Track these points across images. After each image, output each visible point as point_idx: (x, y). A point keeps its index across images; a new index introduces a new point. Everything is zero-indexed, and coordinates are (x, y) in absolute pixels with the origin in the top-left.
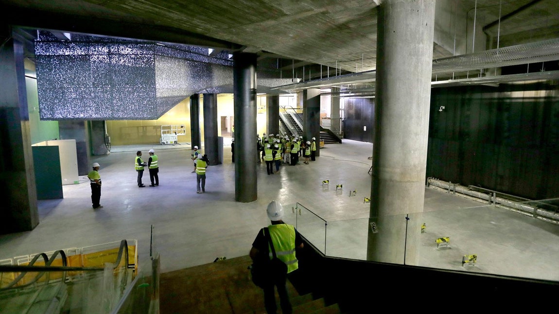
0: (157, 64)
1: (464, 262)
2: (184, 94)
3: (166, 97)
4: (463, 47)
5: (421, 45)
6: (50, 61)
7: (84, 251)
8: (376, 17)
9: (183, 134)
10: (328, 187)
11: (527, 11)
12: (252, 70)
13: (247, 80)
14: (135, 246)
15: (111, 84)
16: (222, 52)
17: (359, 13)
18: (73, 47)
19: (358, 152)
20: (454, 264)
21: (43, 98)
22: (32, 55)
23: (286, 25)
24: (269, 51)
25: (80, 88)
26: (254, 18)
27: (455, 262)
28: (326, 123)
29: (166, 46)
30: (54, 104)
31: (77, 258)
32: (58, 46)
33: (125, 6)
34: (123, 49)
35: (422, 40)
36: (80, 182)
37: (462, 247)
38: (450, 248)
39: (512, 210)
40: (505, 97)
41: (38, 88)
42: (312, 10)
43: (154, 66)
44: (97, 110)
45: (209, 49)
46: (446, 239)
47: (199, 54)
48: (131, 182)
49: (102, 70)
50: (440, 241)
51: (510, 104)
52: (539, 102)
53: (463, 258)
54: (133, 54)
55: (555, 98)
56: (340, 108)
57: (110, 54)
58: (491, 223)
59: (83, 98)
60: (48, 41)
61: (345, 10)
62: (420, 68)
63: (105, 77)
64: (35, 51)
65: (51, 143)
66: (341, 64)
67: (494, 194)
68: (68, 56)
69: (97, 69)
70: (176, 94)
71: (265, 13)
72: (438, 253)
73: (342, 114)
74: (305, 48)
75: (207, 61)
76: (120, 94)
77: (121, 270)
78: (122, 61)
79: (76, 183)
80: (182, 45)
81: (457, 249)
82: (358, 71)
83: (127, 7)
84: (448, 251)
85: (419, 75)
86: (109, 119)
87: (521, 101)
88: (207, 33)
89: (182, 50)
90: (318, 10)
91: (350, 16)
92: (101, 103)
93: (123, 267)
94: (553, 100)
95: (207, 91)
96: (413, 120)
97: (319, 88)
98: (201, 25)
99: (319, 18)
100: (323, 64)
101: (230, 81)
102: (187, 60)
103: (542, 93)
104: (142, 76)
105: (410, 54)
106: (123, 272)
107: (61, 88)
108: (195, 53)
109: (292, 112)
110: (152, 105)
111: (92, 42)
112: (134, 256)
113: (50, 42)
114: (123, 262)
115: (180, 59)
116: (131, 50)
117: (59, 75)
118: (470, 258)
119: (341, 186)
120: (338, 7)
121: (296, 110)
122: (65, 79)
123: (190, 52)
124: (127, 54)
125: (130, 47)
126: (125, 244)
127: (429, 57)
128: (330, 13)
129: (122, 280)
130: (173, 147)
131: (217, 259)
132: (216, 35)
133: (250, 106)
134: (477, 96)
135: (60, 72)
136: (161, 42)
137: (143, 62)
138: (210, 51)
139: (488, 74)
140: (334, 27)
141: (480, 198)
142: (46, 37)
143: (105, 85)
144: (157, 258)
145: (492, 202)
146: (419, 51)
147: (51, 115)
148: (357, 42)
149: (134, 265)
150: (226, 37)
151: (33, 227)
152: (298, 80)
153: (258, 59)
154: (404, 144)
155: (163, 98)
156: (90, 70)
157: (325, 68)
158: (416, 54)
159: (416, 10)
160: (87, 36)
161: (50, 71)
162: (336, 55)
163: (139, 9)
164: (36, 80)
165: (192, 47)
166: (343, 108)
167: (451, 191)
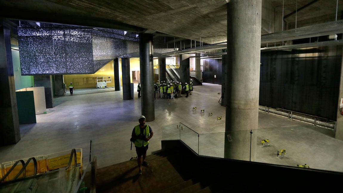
0: (93, 40)
1: (278, 154)
2: (110, 58)
3: (99, 60)
4: (273, 28)
5: (255, 26)
6: (28, 39)
7: (48, 157)
8: (226, 10)
9: (110, 82)
10: (196, 111)
11: (308, 8)
12: (150, 43)
13: (147, 50)
14: (81, 152)
15: (65, 53)
16: (132, 33)
17: (216, 8)
18: (42, 31)
19: (212, 90)
20: (273, 156)
21: (23, 62)
22: (16, 36)
23: (172, 16)
24: (161, 32)
25: (46, 55)
26: (153, 11)
27: (273, 154)
28: (193, 74)
29: (98, 30)
30: (30, 65)
31: (44, 162)
32: (32, 30)
33: (72, 4)
34: (72, 32)
35: (255, 23)
36: (47, 112)
37: (276, 145)
38: (269, 146)
39: (302, 121)
40: (295, 57)
41: (20, 56)
42: (188, 6)
43: (92, 42)
44: (57, 69)
45: (125, 31)
46: (267, 141)
47: (119, 34)
48: (79, 112)
49: (60, 45)
50: (264, 142)
51: (299, 61)
52: (315, 60)
53: (278, 152)
54: (79, 35)
55: (324, 57)
56: (201, 65)
57: (64, 35)
58: (291, 130)
59: (48, 61)
60: (26, 27)
61: (207, 6)
62: (254, 40)
63: (62, 48)
64: (18, 33)
65: (29, 89)
66: (203, 39)
67: (291, 112)
68: (39, 36)
69: (57, 44)
70: (105, 58)
71: (159, 8)
72: (263, 149)
73: (202, 68)
74: (183, 30)
75: (123, 39)
76: (71, 59)
77: (72, 168)
78: (72, 39)
79: (45, 113)
80: (109, 29)
81: (274, 146)
82: (212, 43)
83: (73, 4)
84: (268, 147)
85: (254, 44)
86: (65, 74)
87: (305, 59)
88: (123, 21)
89: (108, 32)
90: (191, 6)
91: (210, 9)
92: (59, 64)
93: (73, 166)
94: (323, 58)
95: (124, 56)
96: (251, 71)
97: (189, 54)
98: (120, 16)
99: (192, 11)
100: (193, 40)
101: (137, 50)
102: (112, 38)
103: (316, 54)
104: (84, 48)
105: (248, 32)
106: (73, 170)
107: (34, 56)
108: (116, 34)
109: (173, 68)
110: (90, 65)
111: (53, 28)
112: (80, 159)
113: (27, 28)
114: (73, 163)
115: (107, 37)
116: (77, 32)
117: (33, 48)
118: (281, 152)
119: (204, 111)
120: (204, 4)
121: (175, 67)
122: (37, 50)
123: (113, 33)
124: (75, 35)
125: (77, 31)
126: (74, 151)
127: (259, 33)
128: (198, 8)
129: (72, 175)
130: (104, 89)
131: (132, 158)
132: (129, 22)
133: (149, 65)
134: (280, 56)
135: (34, 46)
136: (96, 28)
137: (85, 39)
138: (125, 32)
139: (286, 44)
140: (200, 16)
141: (283, 115)
142: (25, 25)
143: (61, 53)
144: (94, 161)
145: (290, 117)
146: (253, 30)
147: (28, 72)
148: (213, 26)
149: (80, 164)
150: (135, 23)
151: (16, 142)
152: (178, 49)
153: (154, 37)
154: (246, 87)
155: (97, 61)
156: (52, 45)
157: (193, 42)
158: (252, 31)
159: (251, 5)
160: (50, 24)
161: (28, 46)
162: (200, 34)
163: (81, 6)
164: (19, 51)
165: (114, 30)
166: (202, 65)
167: (267, 111)
